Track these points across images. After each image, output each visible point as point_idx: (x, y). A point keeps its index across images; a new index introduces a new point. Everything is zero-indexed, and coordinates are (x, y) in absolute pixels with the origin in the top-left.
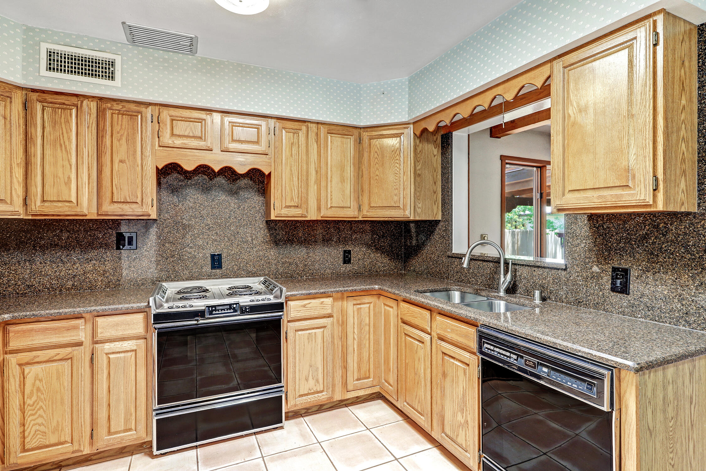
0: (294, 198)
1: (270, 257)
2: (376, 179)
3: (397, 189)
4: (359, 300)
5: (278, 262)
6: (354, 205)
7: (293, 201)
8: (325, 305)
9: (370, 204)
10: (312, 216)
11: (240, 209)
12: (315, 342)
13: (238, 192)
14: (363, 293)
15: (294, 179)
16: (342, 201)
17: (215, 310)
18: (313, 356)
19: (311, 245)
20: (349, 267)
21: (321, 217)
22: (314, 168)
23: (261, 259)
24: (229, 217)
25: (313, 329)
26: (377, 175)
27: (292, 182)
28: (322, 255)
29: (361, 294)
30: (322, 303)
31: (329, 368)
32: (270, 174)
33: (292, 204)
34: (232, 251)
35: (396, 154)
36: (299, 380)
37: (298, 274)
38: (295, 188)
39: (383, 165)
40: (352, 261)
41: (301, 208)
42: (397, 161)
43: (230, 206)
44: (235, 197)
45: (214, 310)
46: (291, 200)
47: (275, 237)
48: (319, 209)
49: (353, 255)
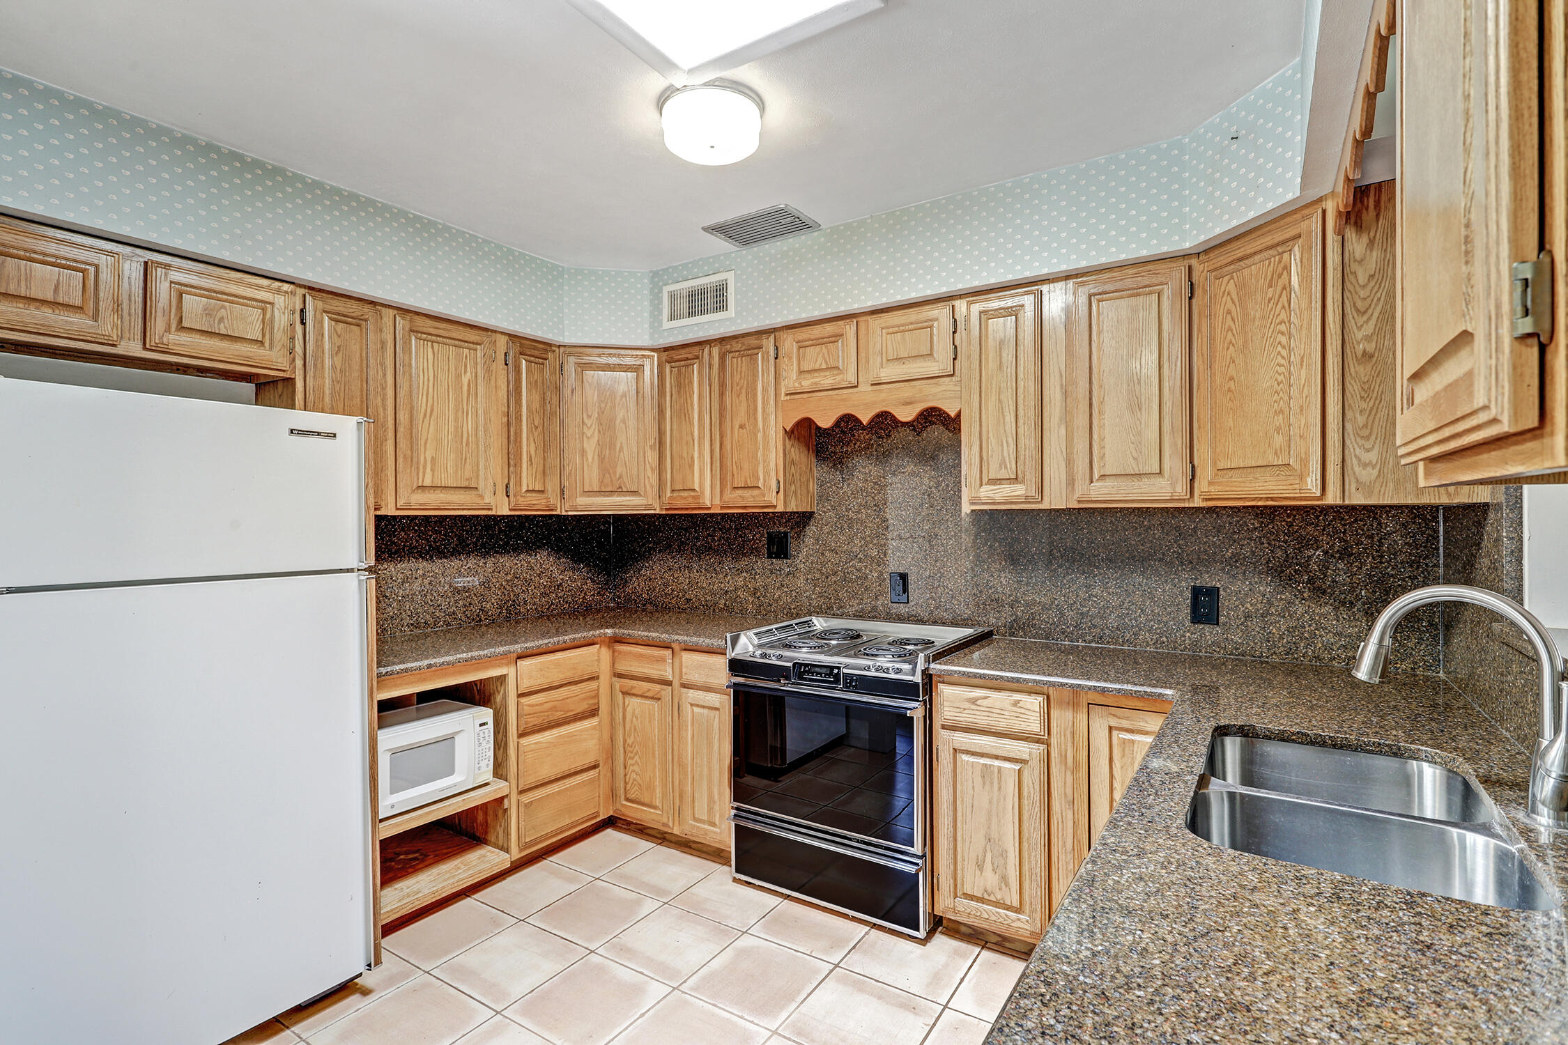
0: (1007, 461)
1: (1000, 590)
2: (1229, 390)
3: (1281, 411)
4: (1127, 718)
5: (1016, 601)
6: (1175, 465)
7: (1006, 467)
8: (1023, 711)
9: (1214, 463)
10: (1056, 498)
11: (940, 488)
12: (1000, 788)
13: (936, 455)
14: (1139, 704)
15: (1007, 419)
16: (1135, 459)
17: (809, 672)
18: (994, 820)
19: (1097, 567)
20: (1209, 633)
21: (1079, 502)
22: (1058, 388)
23: (981, 592)
24: (921, 506)
25: (997, 757)
26: (1232, 378)
27: (1002, 428)
28: (1128, 595)
29: (1130, 703)
30: (1016, 703)
31: (1033, 862)
32: (959, 415)
33: (1003, 474)
34: (926, 570)
35: (1280, 305)
36: (964, 860)
38: (1010, 440)
39: (1245, 345)
40: (1222, 619)
41: (1023, 482)
42: (1283, 328)
43: (922, 483)
44: (931, 466)
45: (806, 672)
46: (1000, 466)
47: (1011, 545)
48: (1071, 482)
49: (1227, 603)
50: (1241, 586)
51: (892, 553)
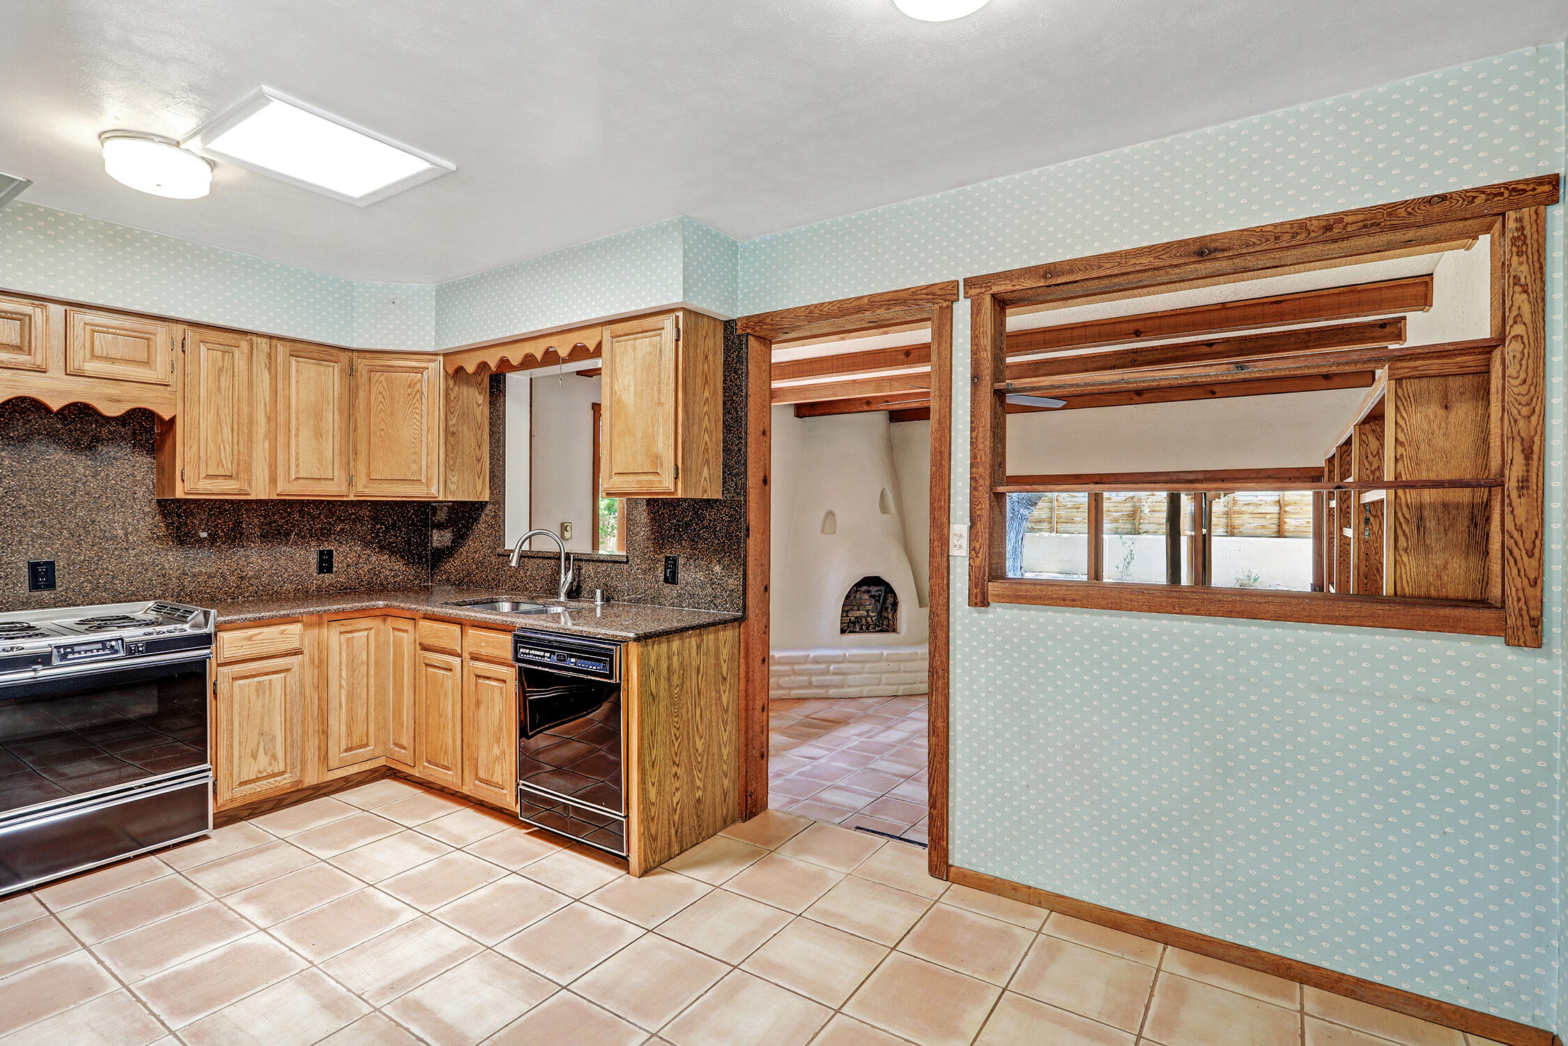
0: (224, 461)
1: (167, 566)
2: (380, 436)
3: (416, 453)
4: (350, 625)
5: (184, 574)
6: (340, 476)
7: (223, 467)
8: (287, 636)
9: (369, 475)
10: (260, 491)
11: (99, 478)
12: (270, 694)
13: (94, 446)
14: (357, 615)
15: (225, 430)
16: (318, 469)
17: (73, 652)
18: (266, 719)
19: (254, 542)
20: (328, 578)
21: (278, 495)
22: (263, 413)
23: (146, 570)
24: (73, 493)
25: (267, 674)
26: (383, 430)
27: (220, 436)
28: (277, 560)
29: (353, 616)
30: (283, 632)
31: (295, 733)
32: (173, 419)
33: (221, 472)
34: (79, 555)
35: (415, 399)
36: (240, 757)
37: (226, 594)
38: (227, 446)
39: (392, 413)
40: (335, 569)
41: (237, 478)
42: (417, 411)
43: (74, 472)
44: (87, 456)
45: (70, 653)
46: (218, 465)
47: (178, 528)
48: (273, 481)
49: (336, 558)
50: (345, 548)
51: (32, 541)
